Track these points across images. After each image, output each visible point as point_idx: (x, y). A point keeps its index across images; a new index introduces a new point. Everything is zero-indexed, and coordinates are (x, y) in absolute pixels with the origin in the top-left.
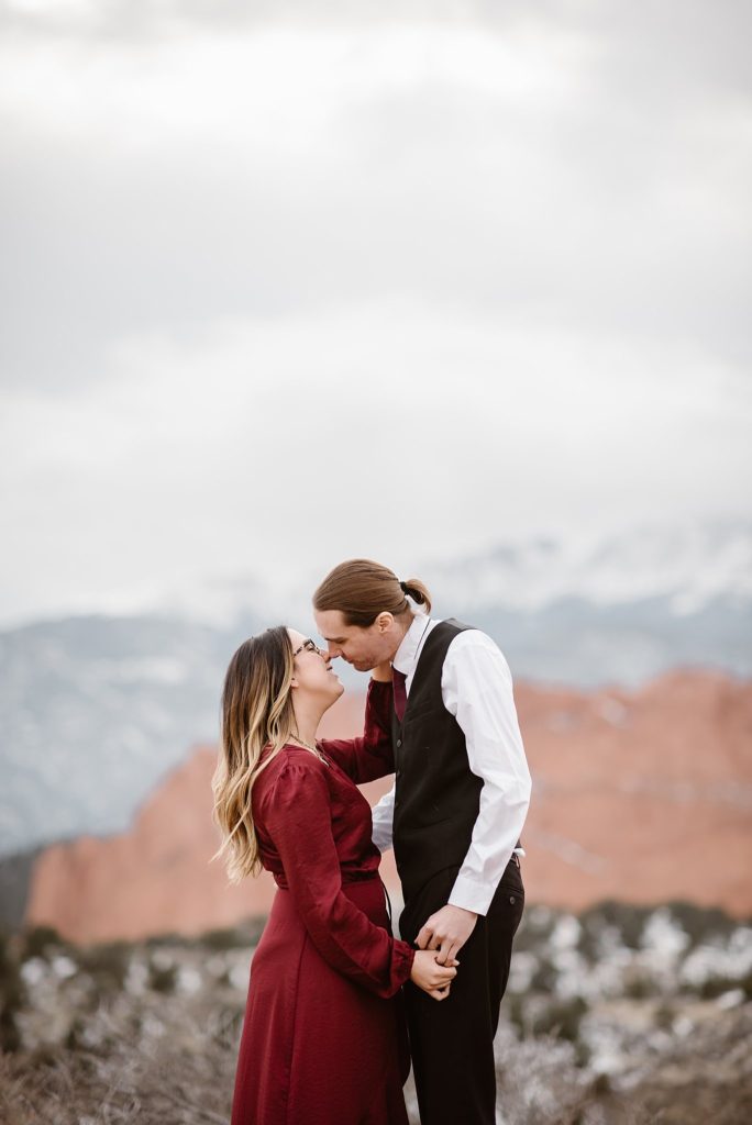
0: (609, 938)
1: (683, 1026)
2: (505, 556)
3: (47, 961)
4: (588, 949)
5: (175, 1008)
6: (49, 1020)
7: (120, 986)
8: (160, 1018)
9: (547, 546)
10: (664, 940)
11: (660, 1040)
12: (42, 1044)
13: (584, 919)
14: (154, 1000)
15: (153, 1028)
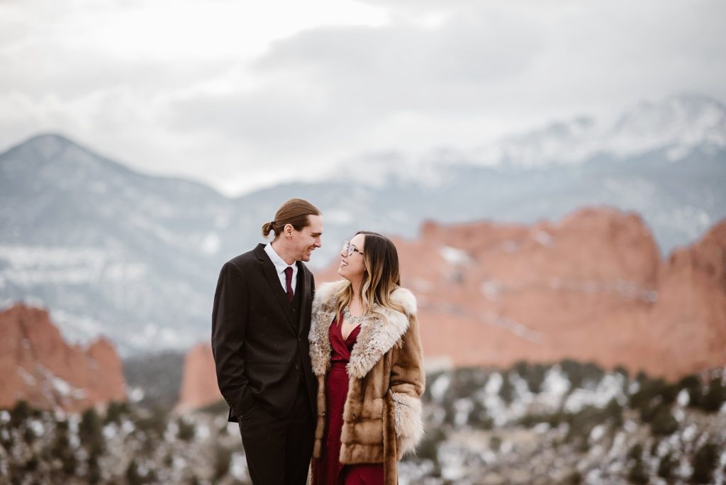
0: (521, 386)
1: (506, 447)
2: (558, 129)
3: (119, 424)
4: (507, 394)
5: (194, 450)
6: (118, 460)
7: (161, 437)
8: (185, 457)
9: (584, 121)
10: (556, 384)
11: (489, 457)
12: (113, 476)
13: (505, 375)
14: (181, 445)
15: (179, 463)
